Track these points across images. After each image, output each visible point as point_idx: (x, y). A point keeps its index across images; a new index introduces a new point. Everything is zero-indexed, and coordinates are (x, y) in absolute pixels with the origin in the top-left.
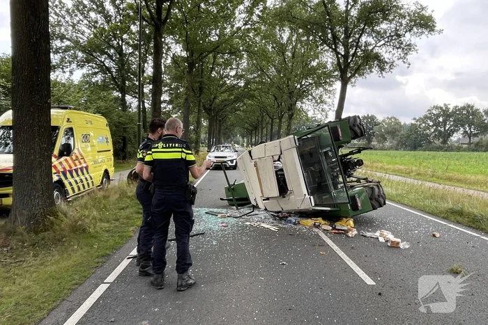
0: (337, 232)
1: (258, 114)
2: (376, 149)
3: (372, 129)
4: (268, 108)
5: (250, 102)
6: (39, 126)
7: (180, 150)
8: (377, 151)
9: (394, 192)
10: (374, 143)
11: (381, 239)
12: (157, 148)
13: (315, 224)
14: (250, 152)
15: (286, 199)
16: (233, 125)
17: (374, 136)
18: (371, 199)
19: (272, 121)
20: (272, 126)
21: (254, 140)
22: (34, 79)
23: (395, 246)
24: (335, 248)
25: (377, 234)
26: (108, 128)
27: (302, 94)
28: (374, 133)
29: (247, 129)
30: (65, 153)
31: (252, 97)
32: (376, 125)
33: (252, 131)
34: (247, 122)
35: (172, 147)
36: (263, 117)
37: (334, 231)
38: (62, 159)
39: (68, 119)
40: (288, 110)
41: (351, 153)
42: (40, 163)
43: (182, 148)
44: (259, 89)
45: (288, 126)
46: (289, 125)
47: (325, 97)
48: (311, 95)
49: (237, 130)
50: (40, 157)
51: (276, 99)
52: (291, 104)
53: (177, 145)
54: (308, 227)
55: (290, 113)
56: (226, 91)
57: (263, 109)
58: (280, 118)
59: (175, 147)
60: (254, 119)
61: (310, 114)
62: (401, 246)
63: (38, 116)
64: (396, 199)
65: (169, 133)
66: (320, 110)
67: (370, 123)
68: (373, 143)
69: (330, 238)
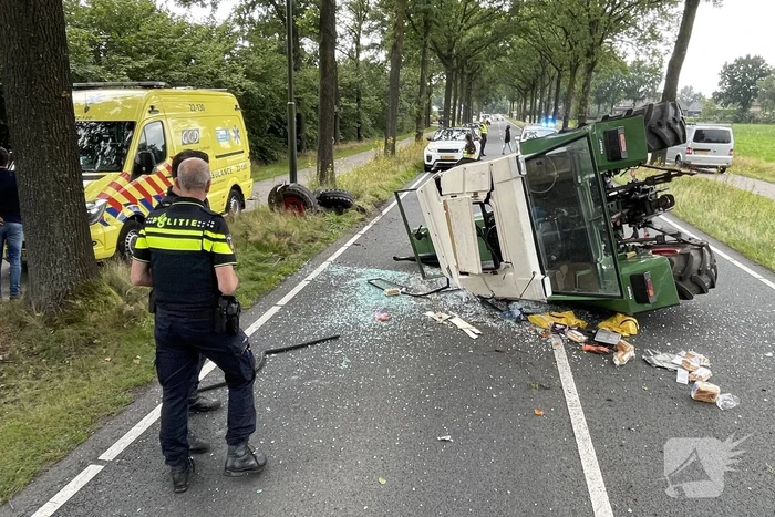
0: (593, 348)
1: (537, 62)
2: (757, 121)
3: (753, 83)
4: (554, 50)
5: (521, 40)
6: (51, 142)
7: (200, 233)
8: (759, 126)
9: (755, 239)
10: (755, 109)
11: (682, 377)
12: (155, 225)
13: (554, 327)
14: (438, 181)
15: (500, 276)
16: (492, 81)
17: (756, 96)
18: (680, 278)
19: (560, 76)
20: (558, 83)
21: (528, 106)
22: (32, 56)
23: (706, 401)
24: (572, 396)
25: (678, 360)
26: (239, 113)
27: (616, 24)
28: (756, 90)
29: (519, 87)
30: (144, 169)
31: (525, 31)
32: (762, 75)
33: (526, 90)
34: (517, 76)
35: (184, 227)
36: (544, 67)
37: (588, 347)
38: (141, 179)
39: (152, 107)
40: (587, 56)
41: (652, 181)
42: (59, 206)
43: (202, 230)
44: (537, 16)
45: (584, 87)
46: (586, 84)
47: (660, 28)
48: (634, 24)
49: (501, 89)
50: (58, 196)
51: (567, 34)
52: (592, 45)
53: (194, 223)
54: (540, 331)
55: (590, 61)
56: (478, 23)
57: (545, 53)
58: (574, 70)
59: (190, 227)
60: (530, 70)
61: (629, 61)
62: (720, 400)
63: (47, 124)
64: (755, 256)
65: (189, 195)
66: (650, 52)
67: (750, 72)
68: (752, 110)
69: (573, 366)
